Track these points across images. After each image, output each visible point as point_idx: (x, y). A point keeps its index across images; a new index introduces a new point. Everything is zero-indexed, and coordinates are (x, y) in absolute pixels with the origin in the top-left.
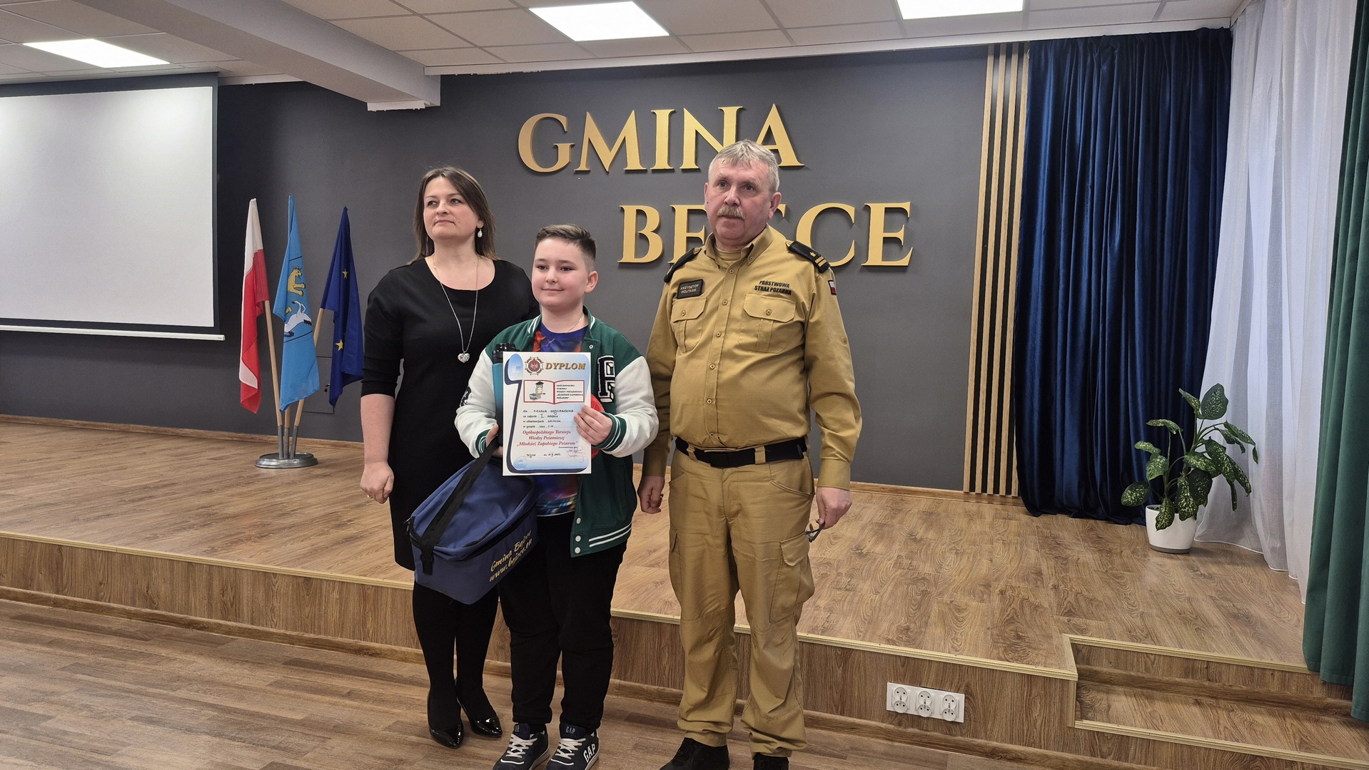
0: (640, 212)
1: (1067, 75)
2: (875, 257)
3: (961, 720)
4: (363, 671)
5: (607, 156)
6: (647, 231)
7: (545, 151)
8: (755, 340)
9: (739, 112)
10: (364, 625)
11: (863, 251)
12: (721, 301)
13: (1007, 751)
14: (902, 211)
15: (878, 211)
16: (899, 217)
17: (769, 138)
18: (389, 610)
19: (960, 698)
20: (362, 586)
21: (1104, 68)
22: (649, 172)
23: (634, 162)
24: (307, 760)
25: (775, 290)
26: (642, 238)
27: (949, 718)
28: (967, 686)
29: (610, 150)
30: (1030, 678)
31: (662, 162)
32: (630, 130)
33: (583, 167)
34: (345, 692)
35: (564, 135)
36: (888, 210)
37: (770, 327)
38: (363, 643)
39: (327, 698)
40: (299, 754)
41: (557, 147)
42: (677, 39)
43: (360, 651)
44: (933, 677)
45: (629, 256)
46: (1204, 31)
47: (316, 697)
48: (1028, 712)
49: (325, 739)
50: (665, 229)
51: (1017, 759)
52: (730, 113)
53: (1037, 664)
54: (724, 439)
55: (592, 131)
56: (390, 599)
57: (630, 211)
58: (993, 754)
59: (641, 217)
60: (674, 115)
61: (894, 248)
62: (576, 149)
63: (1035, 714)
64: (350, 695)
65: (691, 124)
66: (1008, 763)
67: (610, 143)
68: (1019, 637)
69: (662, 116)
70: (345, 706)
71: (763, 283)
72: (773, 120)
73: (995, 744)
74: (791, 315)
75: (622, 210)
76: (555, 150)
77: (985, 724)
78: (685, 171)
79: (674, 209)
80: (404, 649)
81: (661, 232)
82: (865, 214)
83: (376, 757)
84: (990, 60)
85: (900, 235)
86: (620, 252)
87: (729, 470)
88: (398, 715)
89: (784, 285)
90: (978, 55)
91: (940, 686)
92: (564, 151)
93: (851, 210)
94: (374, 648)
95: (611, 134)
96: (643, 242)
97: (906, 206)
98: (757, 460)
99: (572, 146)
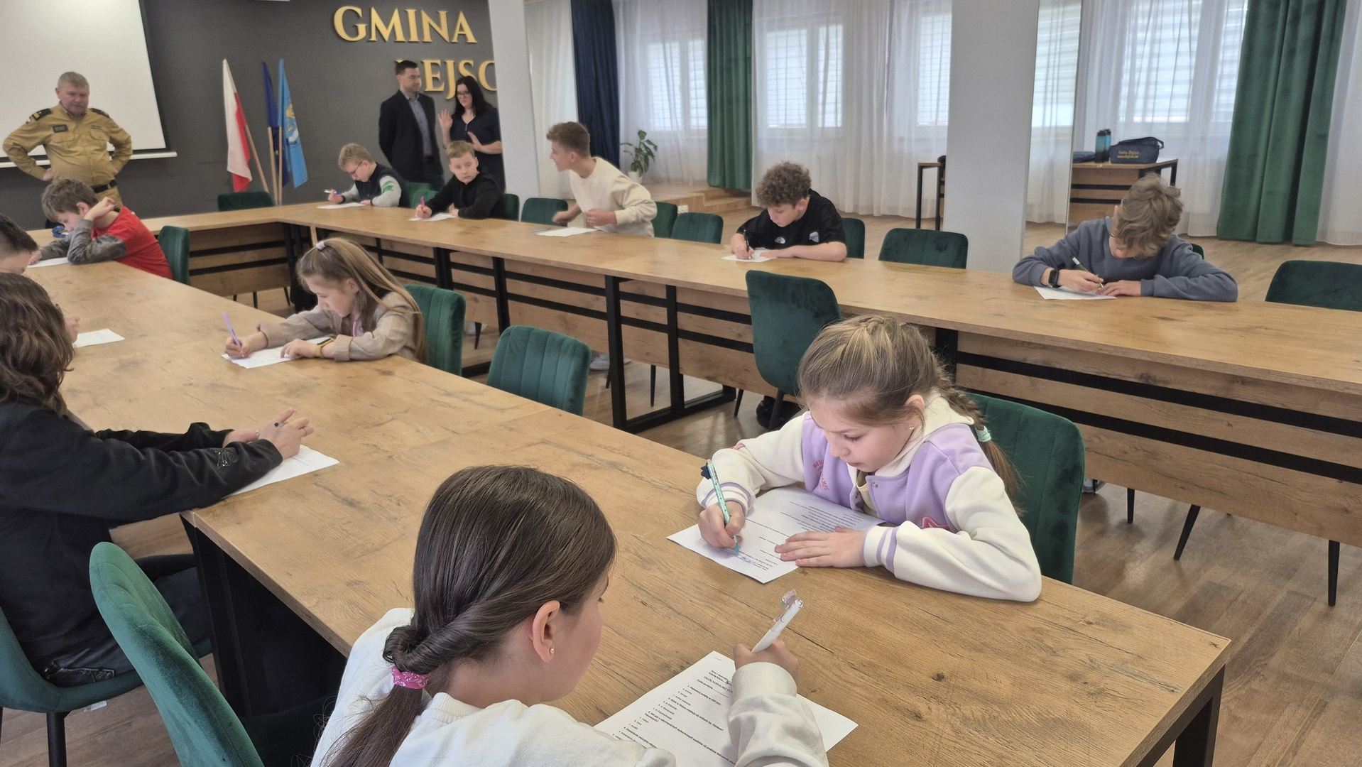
5: (386, 34)
7: (351, 28)
9: (446, 13)
17: (461, 28)
22: (409, 42)
23: (400, 37)
29: (387, 30)
31: (414, 37)
32: (396, 19)
33: (373, 39)
35: (361, 20)
41: (356, 27)
52: (443, 14)
55: (376, 18)
60: (417, 13)
62: (368, 28)
65: (426, 19)
67: (387, 25)
69: (411, 13)
72: (462, 19)
76: (356, 29)
92: (362, 28)
95: (386, 22)
99: (366, 27)
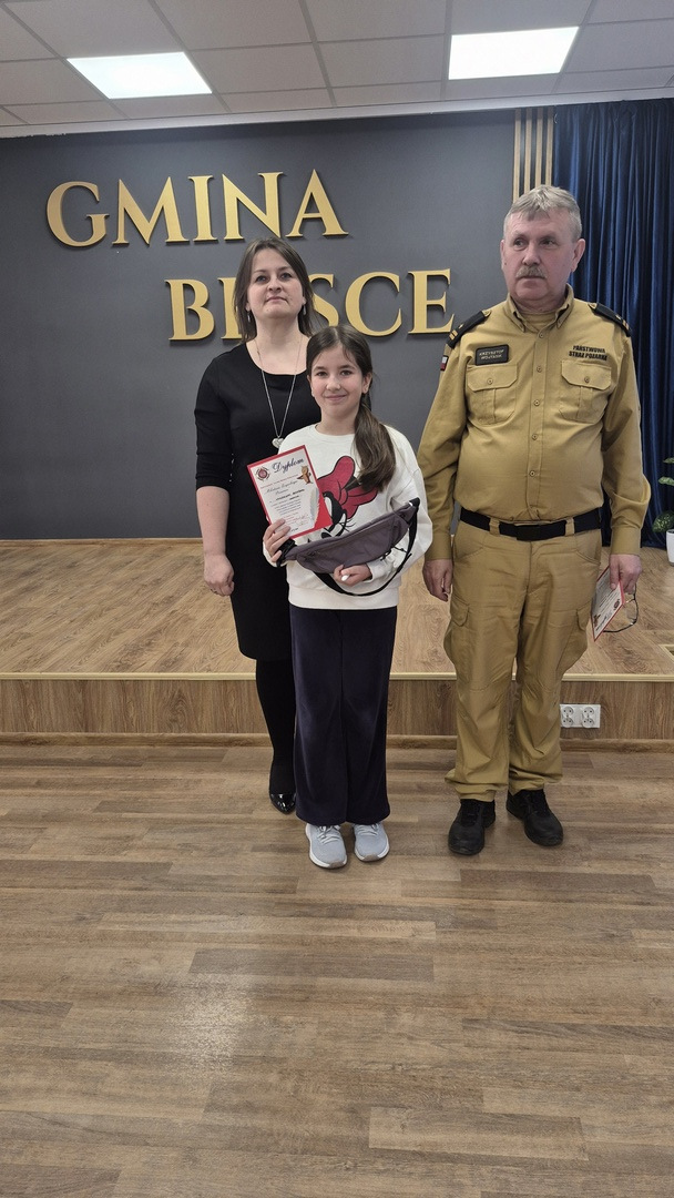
0: (187, 287)
1: (590, 140)
2: (421, 326)
3: (597, 725)
4: (39, 760)
5: (146, 228)
6: (196, 306)
7: (77, 221)
8: (576, 409)
9: (279, 177)
10: (26, 715)
11: (409, 319)
12: (535, 368)
13: (635, 745)
14: (443, 278)
15: (421, 278)
16: (440, 284)
17: (312, 205)
18: (52, 700)
19: (597, 708)
20: (19, 682)
21: (624, 133)
22: (192, 243)
23: (175, 233)
24: (36, 852)
25: (591, 356)
26: (191, 314)
27: (588, 726)
28: (603, 697)
29: (149, 219)
30: (654, 685)
31: (204, 233)
32: (167, 198)
33: (121, 239)
34: (34, 783)
35: (97, 206)
36: (430, 278)
37: (590, 394)
38: (28, 734)
39: (19, 791)
40: (24, 848)
42: (219, 98)
43: (26, 742)
44: (573, 694)
45: (180, 333)
47: (8, 791)
48: (652, 709)
49: (41, 830)
50: (214, 303)
51: (645, 750)
52: (270, 179)
53: (657, 672)
54: (542, 512)
55: (126, 200)
56: (51, 691)
57: (177, 286)
58: (624, 749)
59: (189, 292)
60: (212, 182)
61: (437, 315)
62: (111, 220)
63: (658, 712)
64: (39, 784)
65: (232, 192)
66: (637, 755)
67: (148, 212)
68: (629, 652)
69: (201, 183)
70: (42, 795)
71: (578, 348)
72: (315, 187)
73: (625, 740)
74: (607, 384)
75: (168, 285)
76: (88, 222)
77: (617, 726)
78: (228, 241)
79: (221, 283)
80: (73, 734)
81: (210, 306)
82: (408, 282)
83: (102, 838)
84: (518, 125)
85: (442, 302)
86: (170, 329)
87: (538, 543)
88: (100, 796)
89: (599, 350)
90: (506, 118)
91: (580, 701)
92: (99, 221)
93: (395, 278)
94: (42, 738)
95: (148, 204)
96: (193, 318)
97: (446, 273)
98: (567, 531)
99: (106, 217)
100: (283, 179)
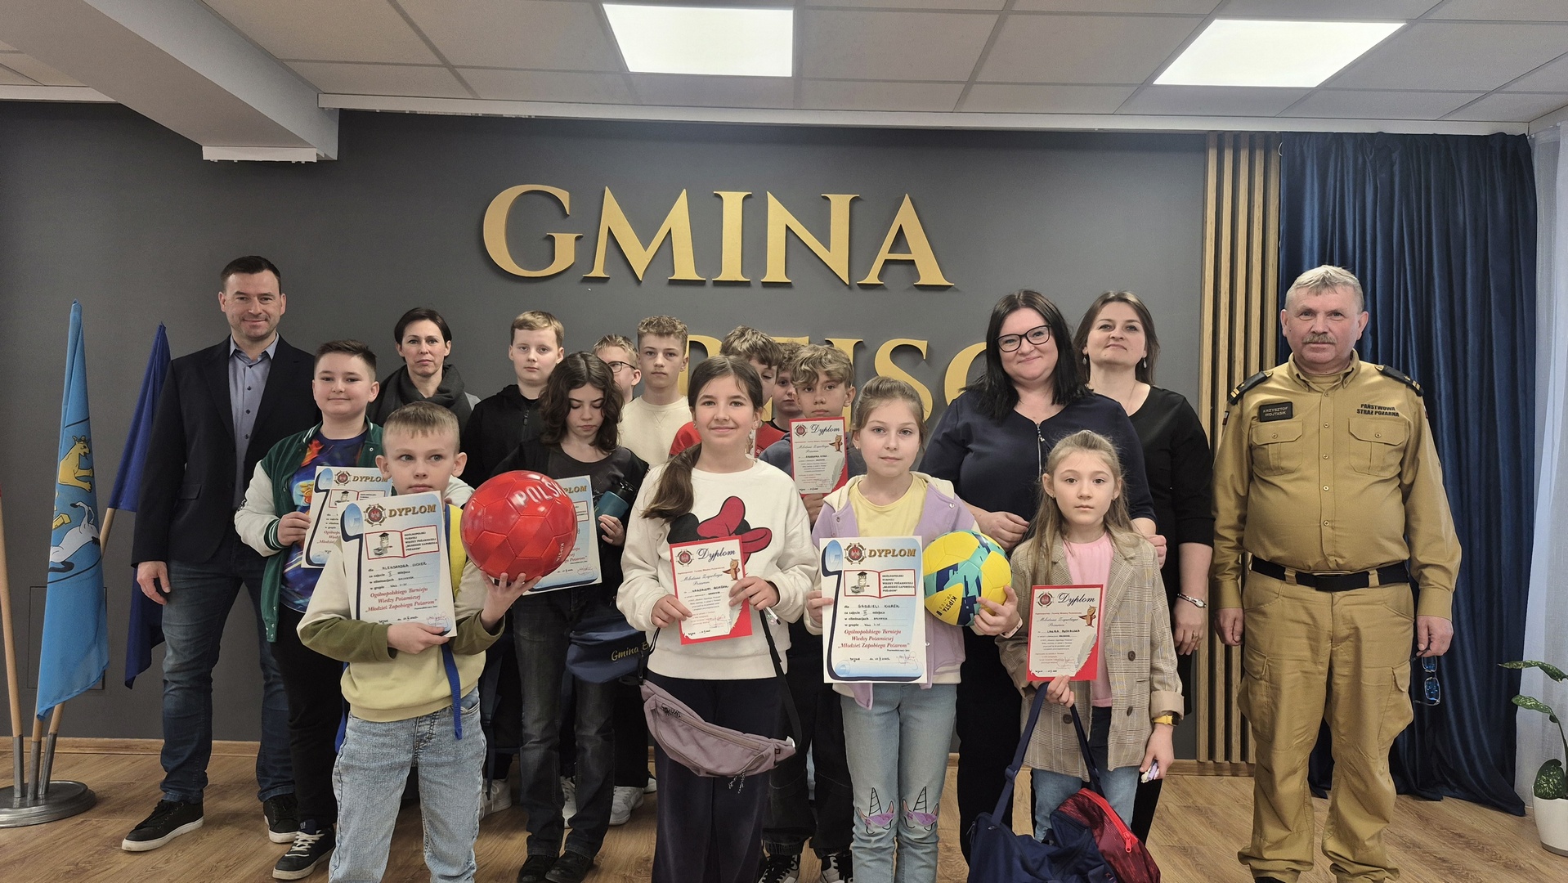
5: (640, 258)
9: (853, 201)
17: (899, 244)
23: (685, 268)
31: (731, 269)
32: (679, 218)
33: (598, 271)
41: (552, 239)
42: (796, 84)
46: (1502, 136)
52: (840, 204)
55: (613, 216)
60: (750, 200)
65: (778, 217)
67: (645, 234)
69: (733, 203)
72: (907, 217)
76: (547, 244)
78: (767, 285)
84: (1213, 154)
95: (646, 223)
99: (578, 238)
100: (858, 205)
